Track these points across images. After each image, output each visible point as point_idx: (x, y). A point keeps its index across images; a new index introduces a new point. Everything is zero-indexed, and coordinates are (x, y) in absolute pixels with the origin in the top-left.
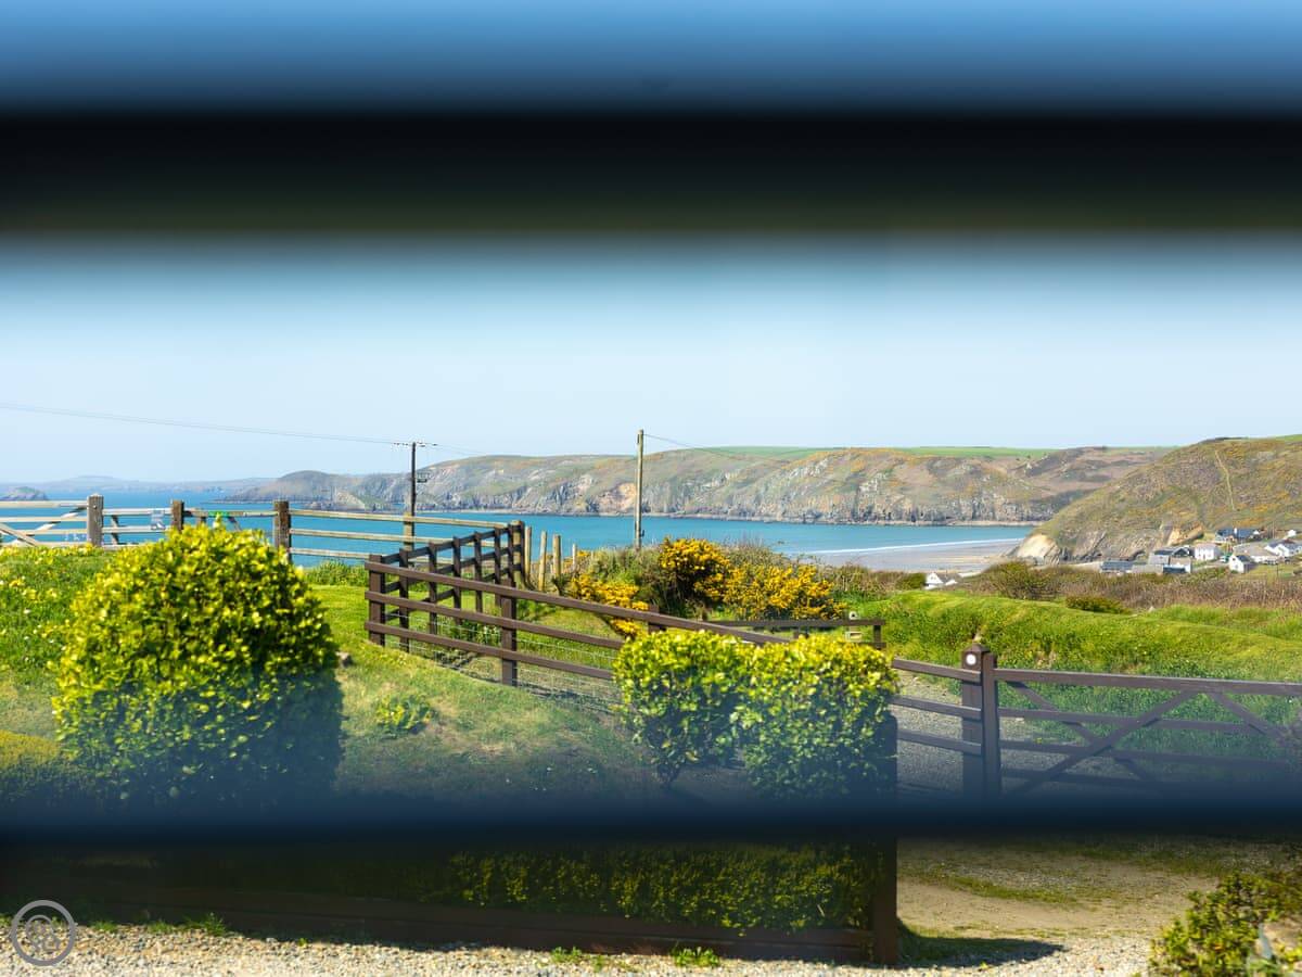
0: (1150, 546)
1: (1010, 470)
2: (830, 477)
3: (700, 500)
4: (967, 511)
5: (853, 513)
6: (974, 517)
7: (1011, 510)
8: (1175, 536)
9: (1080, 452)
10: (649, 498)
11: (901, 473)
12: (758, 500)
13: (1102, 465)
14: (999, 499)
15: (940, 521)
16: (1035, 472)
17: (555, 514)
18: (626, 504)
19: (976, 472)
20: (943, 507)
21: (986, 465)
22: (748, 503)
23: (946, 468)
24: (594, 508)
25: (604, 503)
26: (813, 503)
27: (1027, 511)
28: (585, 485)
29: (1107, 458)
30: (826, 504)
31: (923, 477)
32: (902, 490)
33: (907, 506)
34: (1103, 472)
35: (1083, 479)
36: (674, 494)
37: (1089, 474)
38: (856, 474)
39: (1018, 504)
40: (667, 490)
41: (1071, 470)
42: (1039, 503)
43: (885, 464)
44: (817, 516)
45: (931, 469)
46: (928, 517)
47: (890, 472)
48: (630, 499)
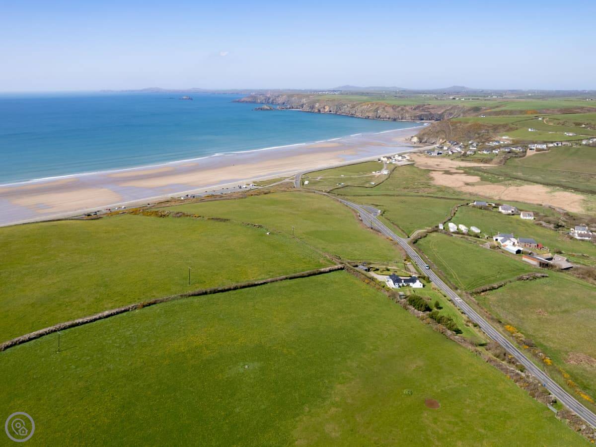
1: (409, 109)
2: (371, 109)
3: (343, 111)
4: (400, 118)
5: (376, 117)
6: (402, 119)
7: (409, 118)
9: (424, 105)
10: (331, 109)
11: (387, 109)
12: (356, 112)
13: (428, 108)
14: (407, 115)
15: (395, 120)
16: (415, 109)
17: (310, 112)
18: (326, 110)
19: (402, 109)
20: (395, 117)
21: (405, 108)
22: (353, 112)
23: (396, 108)
24: (319, 111)
25: (322, 110)
26: (367, 114)
27: (413, 118)
28: (317, 105)
29: (430, 107)
30: (371, 115)
31: (391, 110)
32: (387, 112)
33: (388, 116)
34: (429, 110)
35: (425, 111)
36: (337, 109)
37: (426, 110)
38: (377, 108)
39: (411, 117)
40: (335, 107)
41: (423, 109)
43: (383, 107)
44: (369, 117)
45: (393, 108)
46: (392, 119)
47: (384, 108)
48: (327, 109)
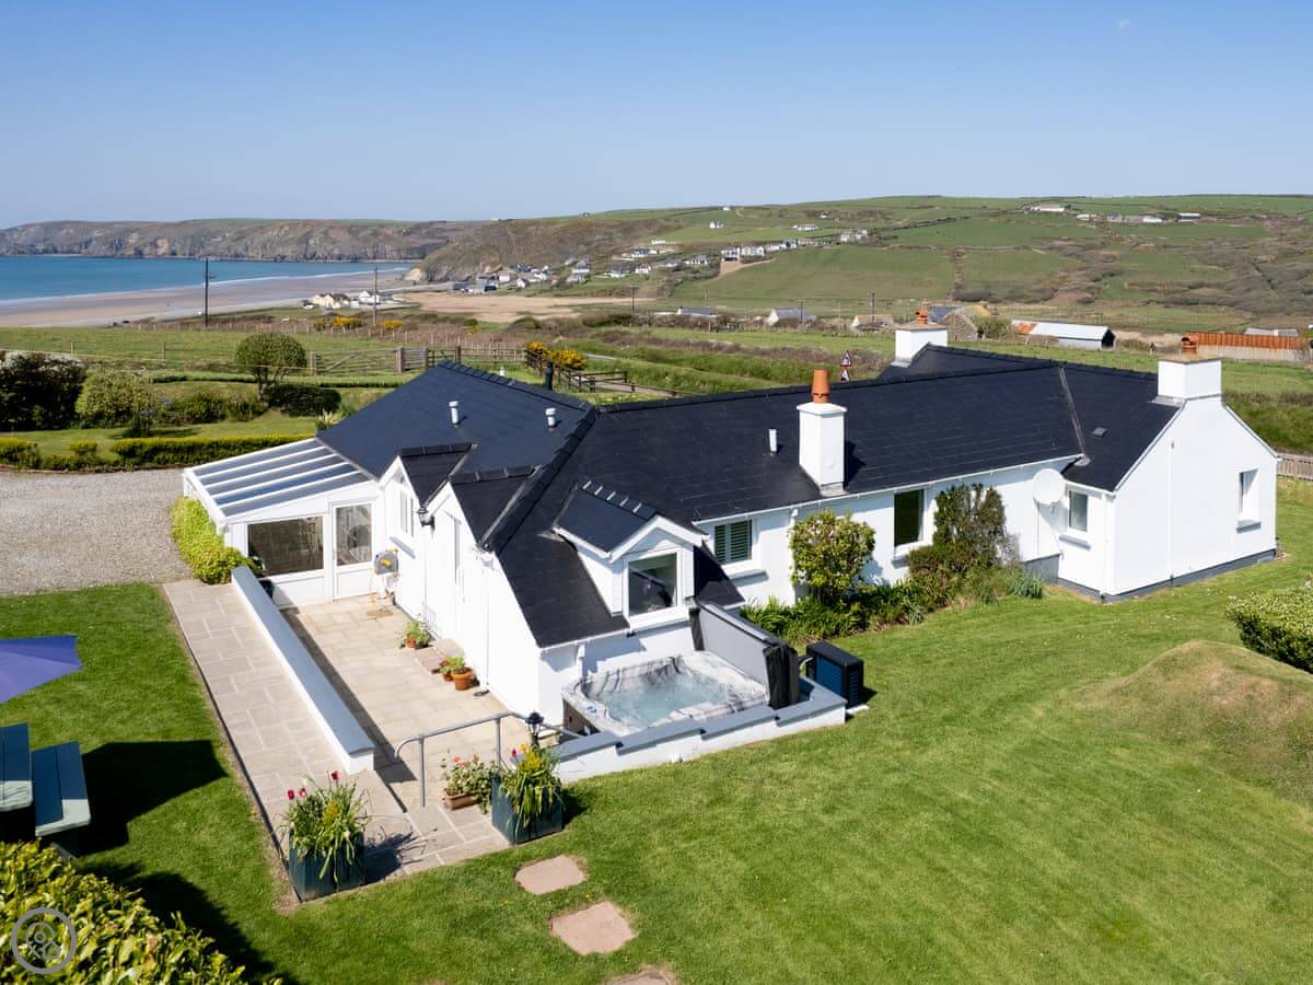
0: (475, 274)
1: (394, 233)
2: (291, 236)
3: (211, 249)
4: (370, 254)
5: (305, 256)
6: (374, 258)
7: (395, 254)
8: (488, 269)
9: (431, 223)
10: (177, 247)
11: (333, 234)
12: (247, 249)
13: (444, 230)
14: (388, 248)
15: (356, 260)
16: (408, 234)
18: (161, 251)
19: (375, 234)
20: (357, 253)
21: (381, 230)
22: (240, 250)
23: (358, 232)
24: (139, 254)
25: (147, 250)
26: (280, 250)
27: (404, 254)
28: (133, 239)
29: (446, 227)
30: (288, 251)
31: (344, 237)
32: (333, 243)
33: (336, 252)
34: (445, 234)
35: (434, 237)
36: (193, 245)
37: (439, 235)
38: (307, 234)
39: (399, 251)
40: (189, 242)
41: (428, 233)
42: (410, 250)
43: (323, 229)
44: (283, 258)
45: (350, 232)
46: (348, 258)
47: (326, 233)
48: (164, 247)
